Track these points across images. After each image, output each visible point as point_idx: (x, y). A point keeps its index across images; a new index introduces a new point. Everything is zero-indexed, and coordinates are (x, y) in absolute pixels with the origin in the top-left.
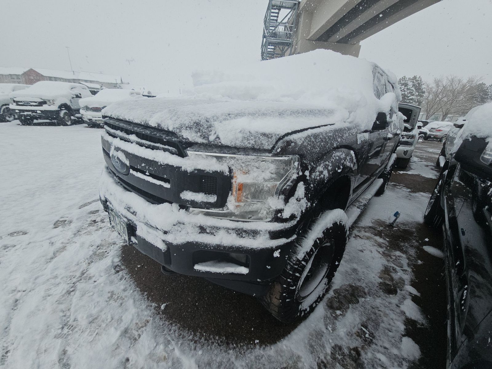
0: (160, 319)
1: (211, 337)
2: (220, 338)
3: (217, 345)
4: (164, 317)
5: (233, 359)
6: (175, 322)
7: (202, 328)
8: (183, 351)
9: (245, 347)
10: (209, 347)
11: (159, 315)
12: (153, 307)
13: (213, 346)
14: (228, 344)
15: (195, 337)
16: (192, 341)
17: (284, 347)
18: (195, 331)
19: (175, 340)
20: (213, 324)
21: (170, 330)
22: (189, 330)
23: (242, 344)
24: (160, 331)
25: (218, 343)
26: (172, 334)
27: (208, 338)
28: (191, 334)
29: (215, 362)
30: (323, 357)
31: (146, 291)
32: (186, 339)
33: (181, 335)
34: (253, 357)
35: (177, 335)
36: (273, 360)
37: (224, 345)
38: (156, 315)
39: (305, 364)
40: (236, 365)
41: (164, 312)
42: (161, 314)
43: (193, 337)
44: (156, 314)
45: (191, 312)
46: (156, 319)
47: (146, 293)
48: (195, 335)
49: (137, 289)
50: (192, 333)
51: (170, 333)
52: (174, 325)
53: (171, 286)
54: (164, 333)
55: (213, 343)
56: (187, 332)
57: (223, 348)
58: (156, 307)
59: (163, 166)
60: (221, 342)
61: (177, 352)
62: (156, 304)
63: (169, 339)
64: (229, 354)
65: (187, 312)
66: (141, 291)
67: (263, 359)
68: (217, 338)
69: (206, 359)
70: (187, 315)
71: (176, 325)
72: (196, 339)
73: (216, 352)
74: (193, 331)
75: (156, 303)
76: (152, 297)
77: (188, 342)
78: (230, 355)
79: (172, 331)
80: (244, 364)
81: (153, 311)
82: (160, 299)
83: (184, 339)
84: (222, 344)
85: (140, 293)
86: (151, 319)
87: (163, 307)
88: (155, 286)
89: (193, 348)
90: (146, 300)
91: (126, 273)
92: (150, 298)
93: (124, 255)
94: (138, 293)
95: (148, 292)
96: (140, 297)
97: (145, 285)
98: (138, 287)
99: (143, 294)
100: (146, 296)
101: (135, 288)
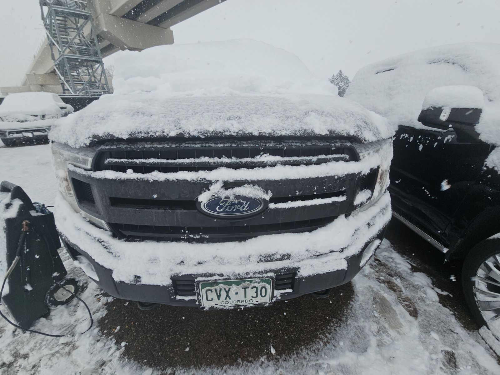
0: (285, 360)
1: (329, 328)
2: (333, 322)
3: (338, 328)
4: (286, 357)
5: (356, 324)
6: (297, 349)
7: (316, 330)
8: (333, 357)
9: (349, 311)
10: (338, 335)
11: (280, 360)
12: (266, 362)
13: (338, 331)
14: (340, 320)
15: (323, 340)
16: (326, 345)
17: (360, 289)
18: (316, 337)
19: (318, 358)
20: (317, 319)
21: (305, 358)
22: (313, 342)
23: (345, 311)
24: (300, 367)
25: (337, 327)
26: (309, 358)
27: (329, 331)
28: (318, 342)
29: (354, 338)
30: (375, 276)
31: (237, 359)
32: (321, 349)
33: (315, 351)
34: (360, 311)
35: (313, 354)
36: (366, 301)
37: (341, 323)
38: (278, 363)
39: (376, 287)
40: (361, 325)
41: (279, 353)
42: (280, 357)
43: (323, 341)
44: (276, 362)
45: (294, 330)
46: (284, 365)
47: (239, 360)
48: (321, 339)
49: (225, 367)
50: (318, 340)
51: (307, 360)
52: (300, 352)
53: (249, 330)
54: (305, 365)
55: (335, 330)
56: (314, 344)
57: (343, 325)
58: (267, 358)
59: (342, 178)
60: (337, 323)
61: (333, 363)
62: (264, 357)
63: (314, 363)
64: (350, 324)
65: (292, 332)
66: (231, 364)
67: (363, 305)
68: (332, 324)
69: (348, 343)
70: (296, 335)
71: (302, 350)
72: (325, 340)
73: (345, 332)
74: (316, 338)
75: (262, 356)
76: (251, 356)
77: (326, 348)
78: (352, 324)
79: (307, 357)
80: (362, 320)
81: (271, 363)
82: (259, 349)
83: (321, 350)
84: (339, 324)
85: (234, 367)
86: (280, 369)
87: (273, 351)
88: (236, 346)
89: (333, 347)
90: (249, 364)
91: (182, 371)
92: (250, 359)
93: (145, 361)
94: (232, 369)
95: (240, 357)
96: (241, 369)
97: (226, 356)
98: (222, 366)
99: (238, 365)
100: (245, 362)
101: (222, 369)
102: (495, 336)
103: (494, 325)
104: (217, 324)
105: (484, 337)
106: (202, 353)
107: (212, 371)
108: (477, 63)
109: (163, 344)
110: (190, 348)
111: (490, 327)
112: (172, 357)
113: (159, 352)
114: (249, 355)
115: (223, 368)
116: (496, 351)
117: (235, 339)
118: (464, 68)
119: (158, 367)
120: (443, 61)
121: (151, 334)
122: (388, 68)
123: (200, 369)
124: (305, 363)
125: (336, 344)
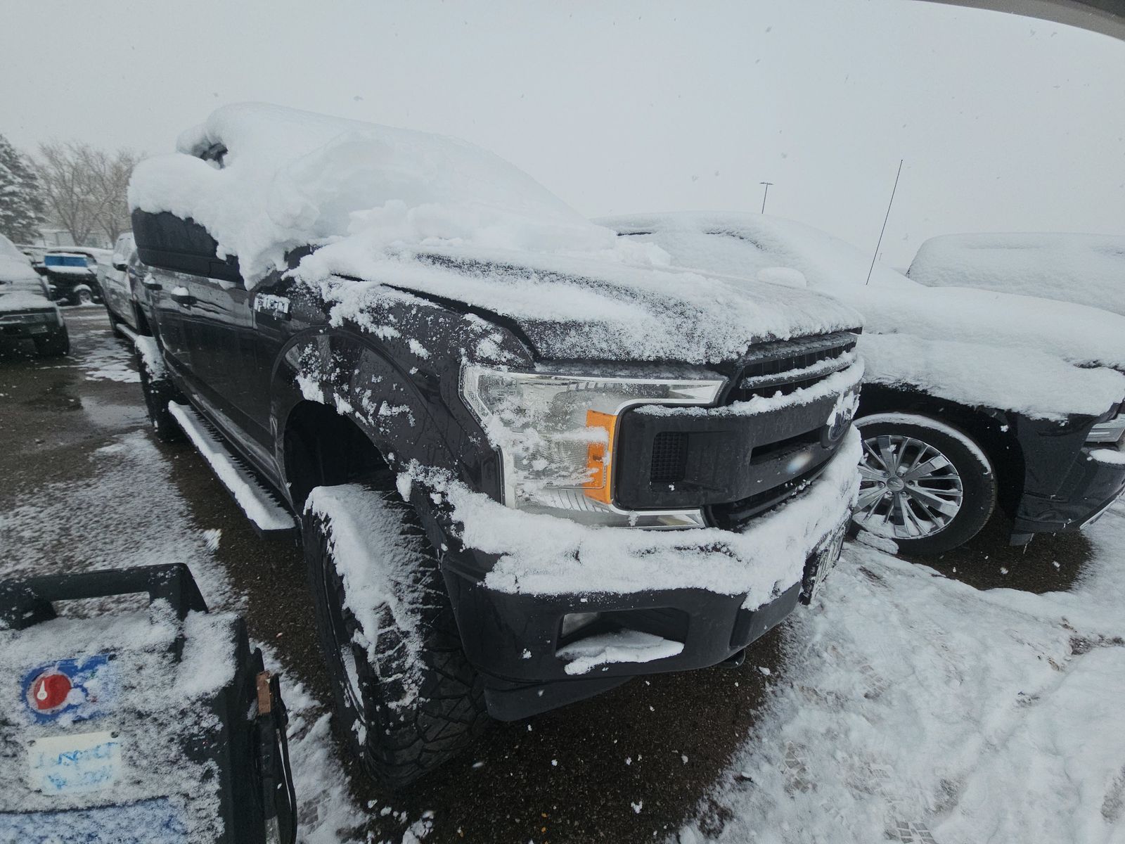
0: (786, 671)
4: (781, 667)
6: (779, 651)
8: (812, 633)
11: (782, 675)
12: (775, 688)
16: (793, 627)
19: (804, 645)
21: (795, 654)
24: (804, 666)
26: (798, 651)
31: (749, 714)
32: (794, 634)
33: (793, 640)
35: (795, 644)
38: (784, 680)
41: (772, 668)
42: (778, 672)
44: (782, 680)
46: (791, 676)
47: (753, 712)
49: (751, 734)
51: (799, 653)
52: (784, 651)
54: (804, 660)
56: (784, 634)
58: (771, 683)
61: (818, 638)
62: (767, 686)
63: (807, 651)
66: (752, 724)
71: (783, 648)
75: (765, 687)
76: (756, 697)
77: (796, 630)
79: (795, 651)
81: (780, 685)
85: (758, 723)
86: (794, 683)
87: (766, 671)
88: (727, 701)
89: (800, 624)
90: (766, 706)
91: (718, 788)
92: (760, 701)
93: (655, 833)
94: (761, 728)
95: (748, 709)
96: (766, 717)
97: (734, 722)
98: (747, 735)
99: (757, 717)
100: (759, 708)
101: (751, 739)
102: (877, 535)
103: (870, 524)
104: (672, 698)
105: (866, 541)
106: (706, 746)
107: (746, 751)
108: (772, 241)
109: (644, 788)
110: (685, 755)
111: (868, 528)
112: (681, 789)
113: (654, 802)
114: (753, 699)
115: (750, 737)
116: (887, 551)
117: (715, 695)
118: (757, 245)
119: (684, 820)
120: (724, 233)
121: (605, 796)
122: (640, 230)
123: (730, 763)
124: (802, 658)
125: (798, 619)
